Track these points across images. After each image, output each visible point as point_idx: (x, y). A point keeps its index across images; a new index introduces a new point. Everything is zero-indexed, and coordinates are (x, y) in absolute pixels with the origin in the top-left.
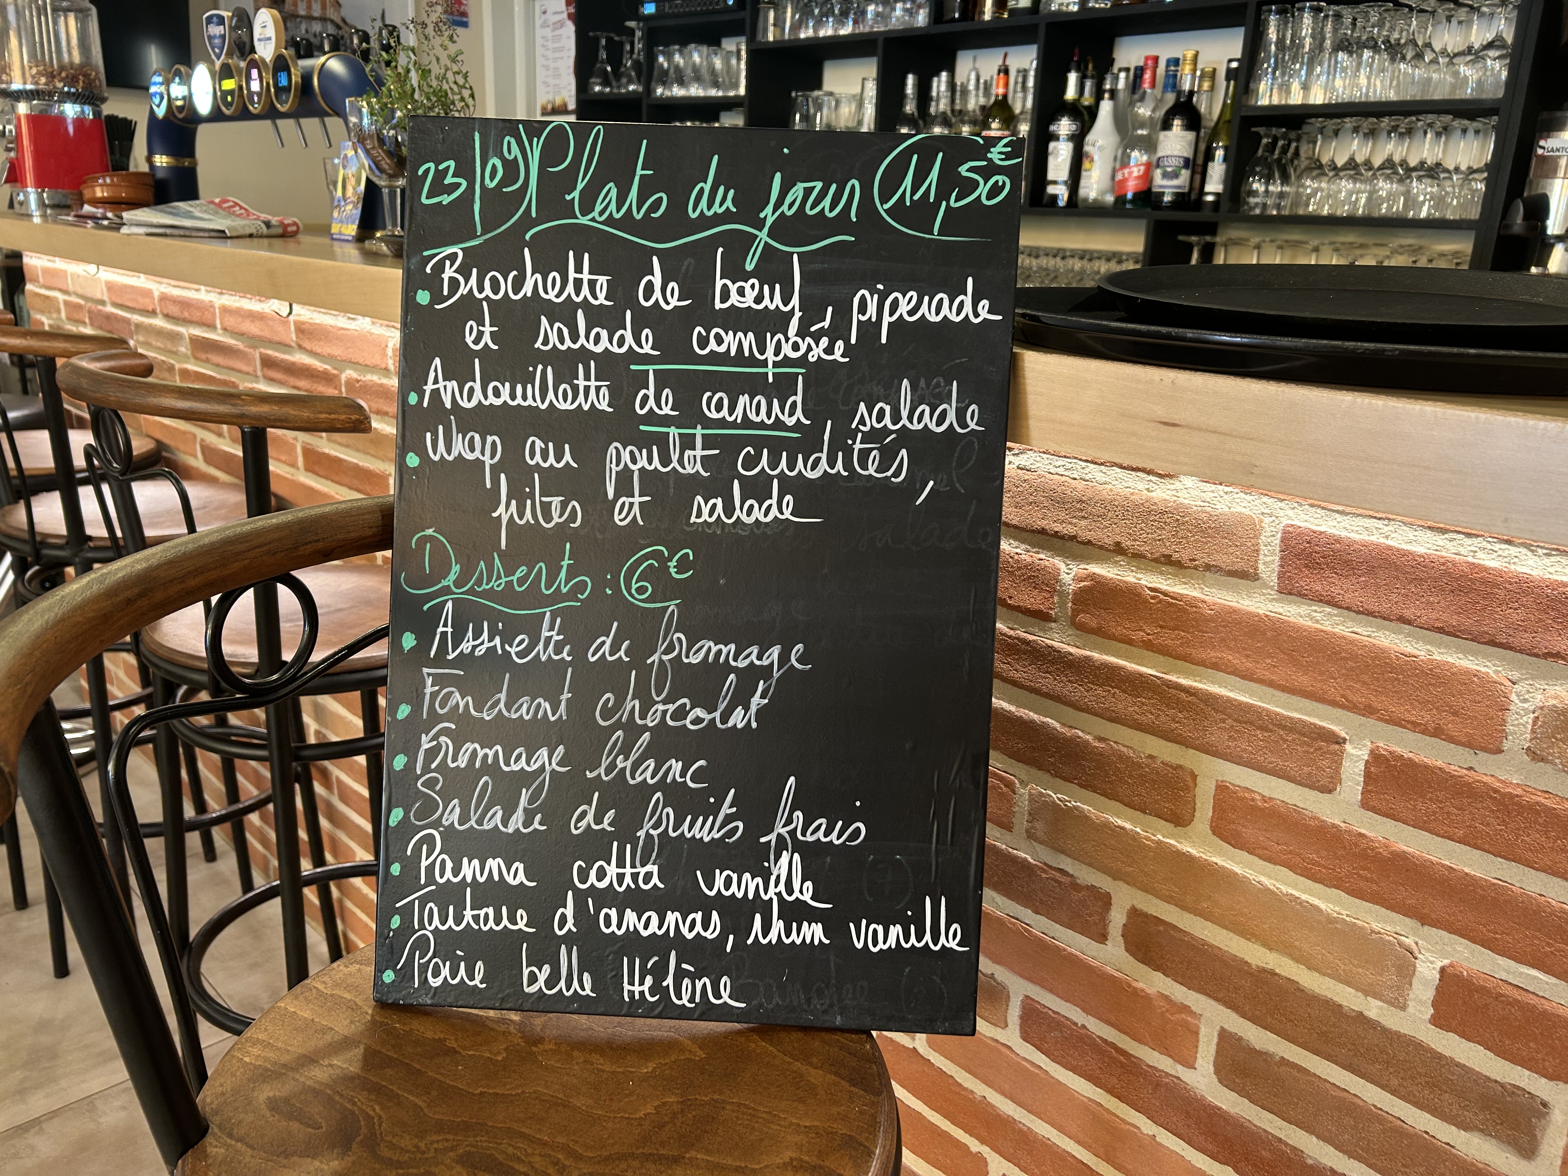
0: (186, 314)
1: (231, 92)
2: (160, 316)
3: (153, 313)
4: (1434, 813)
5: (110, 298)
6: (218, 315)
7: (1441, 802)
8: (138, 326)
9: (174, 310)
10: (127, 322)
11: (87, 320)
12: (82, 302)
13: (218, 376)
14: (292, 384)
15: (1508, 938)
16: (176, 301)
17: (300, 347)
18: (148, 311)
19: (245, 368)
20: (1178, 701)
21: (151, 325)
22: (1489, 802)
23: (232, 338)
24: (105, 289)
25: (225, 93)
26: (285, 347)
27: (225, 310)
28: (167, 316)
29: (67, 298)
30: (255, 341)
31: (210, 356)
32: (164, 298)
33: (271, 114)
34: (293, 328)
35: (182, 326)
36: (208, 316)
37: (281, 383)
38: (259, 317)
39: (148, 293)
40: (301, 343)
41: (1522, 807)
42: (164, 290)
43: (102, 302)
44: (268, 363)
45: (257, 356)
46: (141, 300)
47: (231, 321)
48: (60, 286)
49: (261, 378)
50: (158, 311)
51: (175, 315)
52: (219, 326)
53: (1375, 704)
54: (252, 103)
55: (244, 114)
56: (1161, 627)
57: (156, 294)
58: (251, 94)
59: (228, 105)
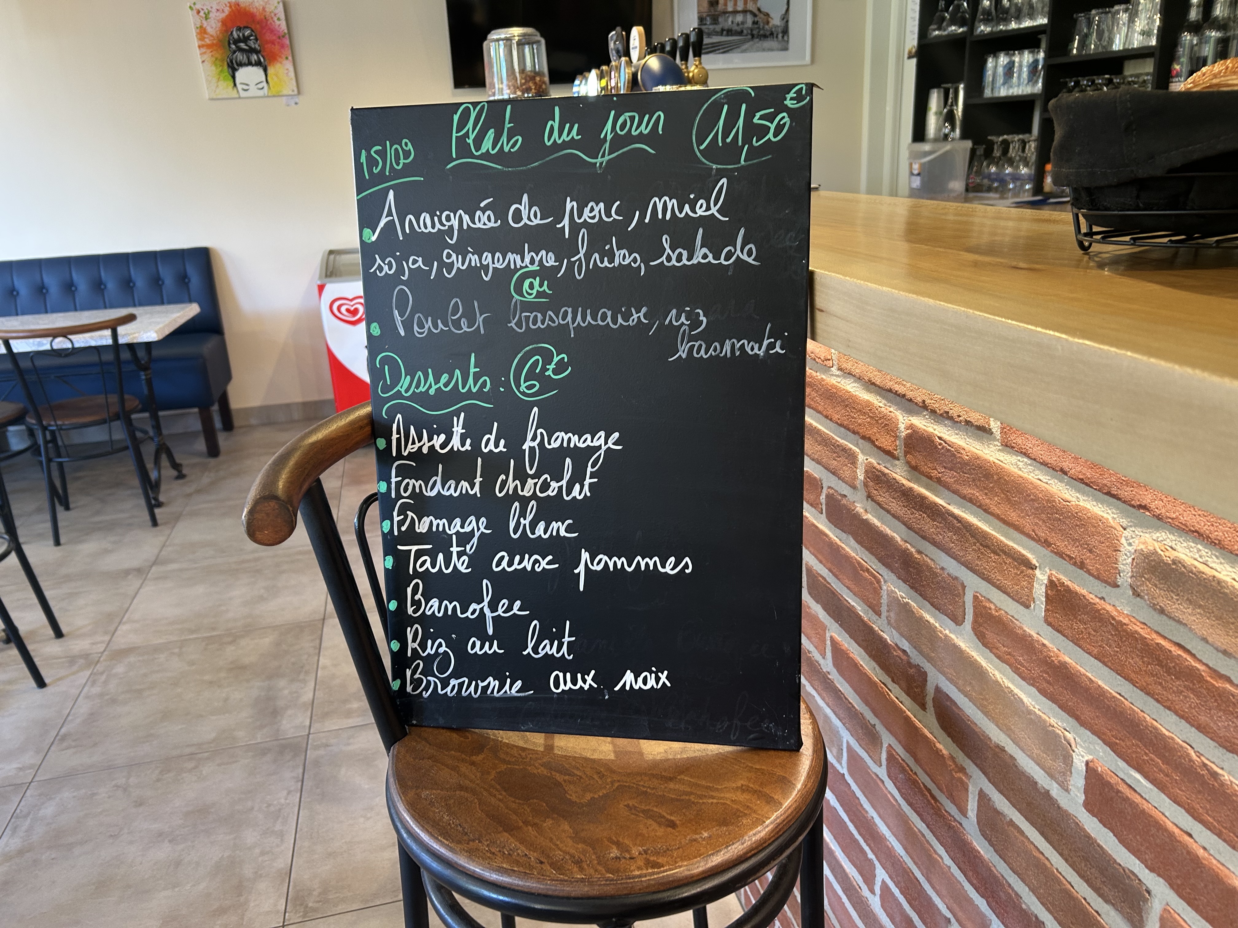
4: (1082, 632)
7: (1085, 624)
15: (1123, 744)
20: (953, 526)
22: (1110, 627)
41: (1127, 633)
53: (1049, 539)
56: (945, 468)
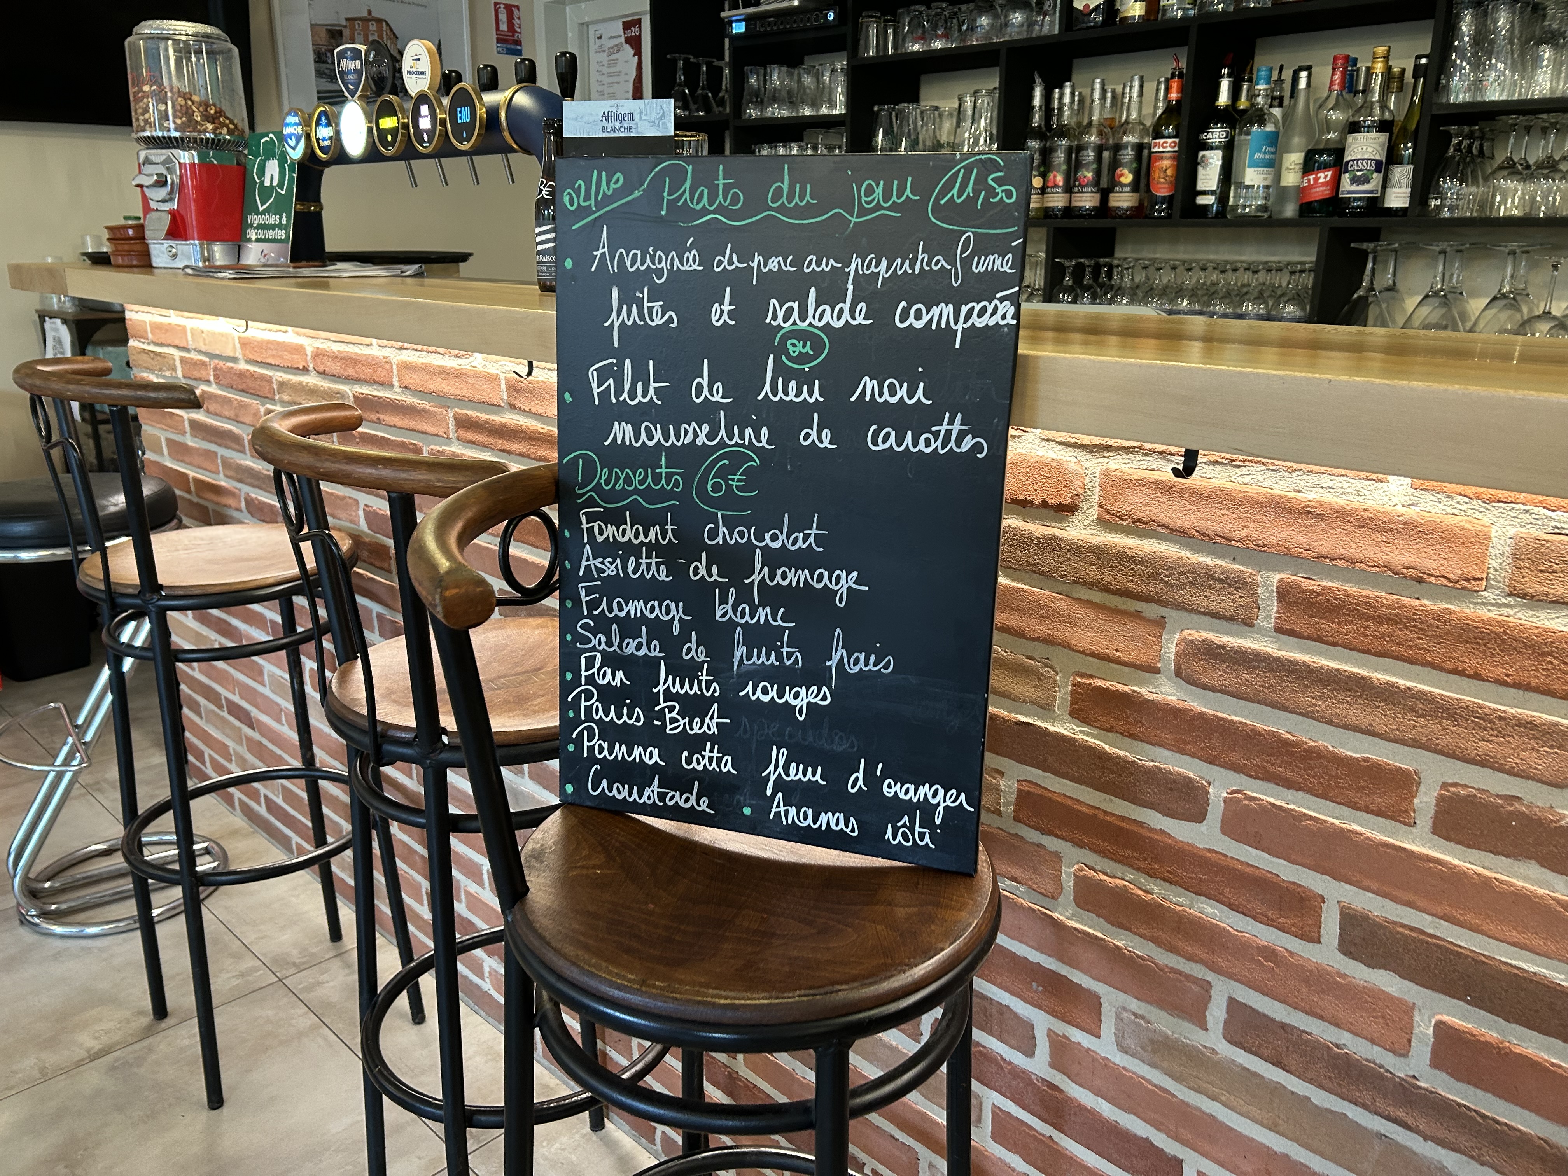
0: (351, 371)
1: (394, 132)
2: (313, 373)
3: (305, 370)
5: (244, 355)
6: (395, 372)
8: (282, 384)
9: (335, 368)
10: (269, 380)
11: (212, 378)
12: (207, 359)
13: (393, 438)
14: (500, 447)
16: (335, 358)
17: (512, 407)
18: (298, 368)
19: (432, 429)
21: (300, 383)
23: (414, 396)
24: (238, 346)
25: (382, 133)
26: (496, 407)
27: (406, 367)
28: (323, 374)
29: (185, 354)
30: (444, 400)
31: (382, 417)
32: (318, 354)
33: (445, 150)
34: (503, 386)
35: (343, 383)
36: (381, 374)
37: (485, 447)
38: (458, 374)
39: (299, 350)
40: (513, 401)
42: (321, 346)
43: (234, 360)
44: (464, 423)
45: (451, 415)
46: (287, 356)
47: (413, 380)
48: (177, 342)
49: (455, 440)
50: (311, 368)
51: (335, 372)
52: (396, 383)
54: (421, 142)
55: (409, 153)
57: (309, 351)
58: (419, 132)
59: (386, 144)
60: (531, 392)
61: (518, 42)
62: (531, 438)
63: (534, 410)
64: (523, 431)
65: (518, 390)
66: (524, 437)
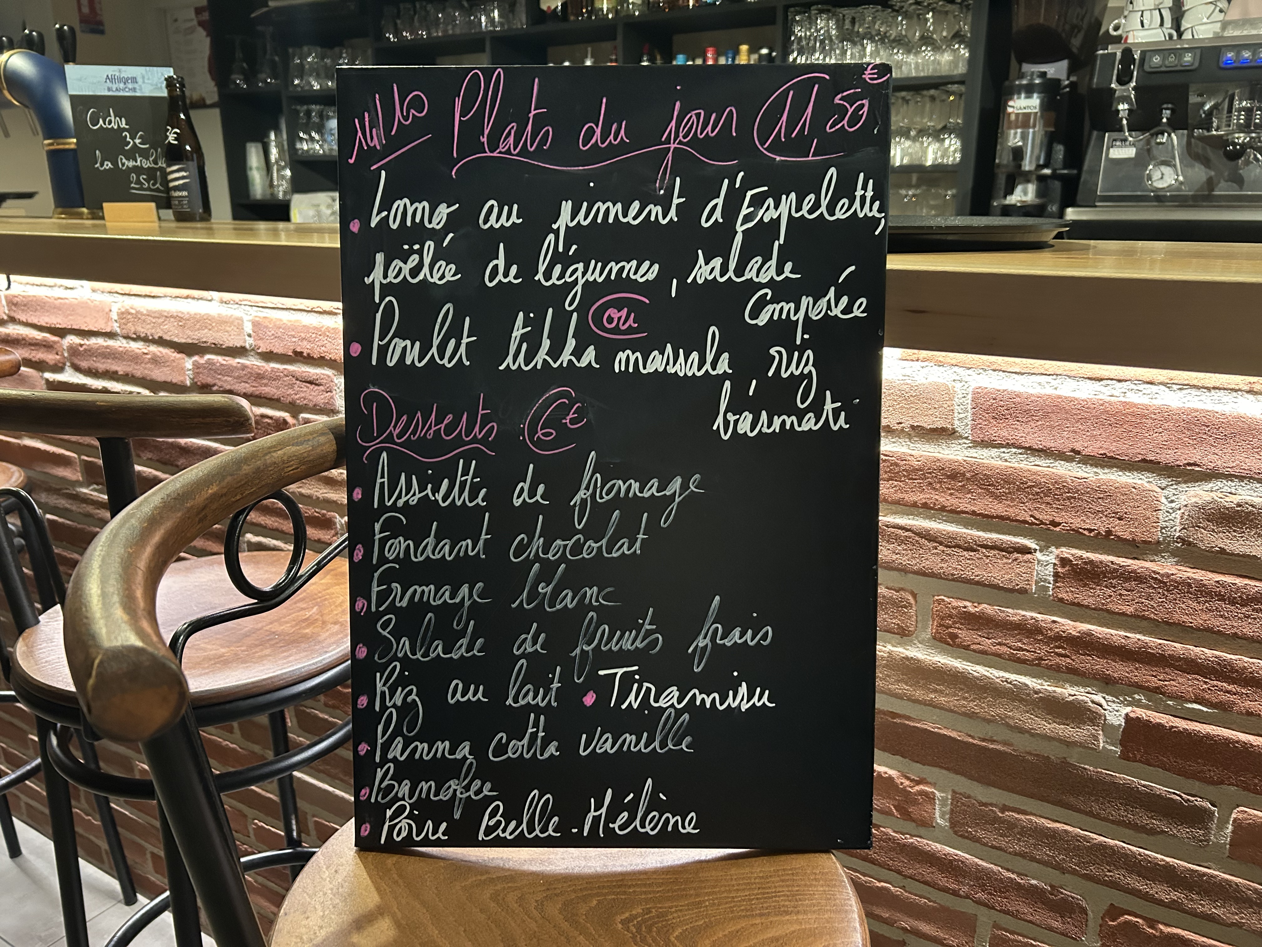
4: (1110, 596)
17: (13, 320)
22: (1152, 582)
34: (4, 302)
40: (15, 316)
41: (1176, 582)
53: (1057, 520)
60: (25, 305)
61: (101, 23)
62: (31, 344)
63: (30, 321)
64: (24, 339)
65: (16, 305)
66: (25, 344)
